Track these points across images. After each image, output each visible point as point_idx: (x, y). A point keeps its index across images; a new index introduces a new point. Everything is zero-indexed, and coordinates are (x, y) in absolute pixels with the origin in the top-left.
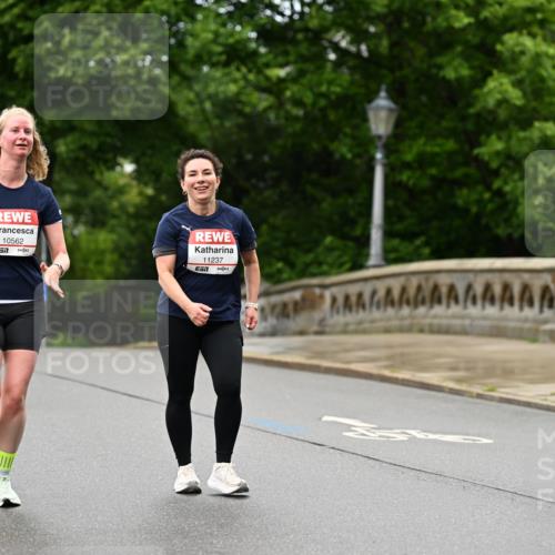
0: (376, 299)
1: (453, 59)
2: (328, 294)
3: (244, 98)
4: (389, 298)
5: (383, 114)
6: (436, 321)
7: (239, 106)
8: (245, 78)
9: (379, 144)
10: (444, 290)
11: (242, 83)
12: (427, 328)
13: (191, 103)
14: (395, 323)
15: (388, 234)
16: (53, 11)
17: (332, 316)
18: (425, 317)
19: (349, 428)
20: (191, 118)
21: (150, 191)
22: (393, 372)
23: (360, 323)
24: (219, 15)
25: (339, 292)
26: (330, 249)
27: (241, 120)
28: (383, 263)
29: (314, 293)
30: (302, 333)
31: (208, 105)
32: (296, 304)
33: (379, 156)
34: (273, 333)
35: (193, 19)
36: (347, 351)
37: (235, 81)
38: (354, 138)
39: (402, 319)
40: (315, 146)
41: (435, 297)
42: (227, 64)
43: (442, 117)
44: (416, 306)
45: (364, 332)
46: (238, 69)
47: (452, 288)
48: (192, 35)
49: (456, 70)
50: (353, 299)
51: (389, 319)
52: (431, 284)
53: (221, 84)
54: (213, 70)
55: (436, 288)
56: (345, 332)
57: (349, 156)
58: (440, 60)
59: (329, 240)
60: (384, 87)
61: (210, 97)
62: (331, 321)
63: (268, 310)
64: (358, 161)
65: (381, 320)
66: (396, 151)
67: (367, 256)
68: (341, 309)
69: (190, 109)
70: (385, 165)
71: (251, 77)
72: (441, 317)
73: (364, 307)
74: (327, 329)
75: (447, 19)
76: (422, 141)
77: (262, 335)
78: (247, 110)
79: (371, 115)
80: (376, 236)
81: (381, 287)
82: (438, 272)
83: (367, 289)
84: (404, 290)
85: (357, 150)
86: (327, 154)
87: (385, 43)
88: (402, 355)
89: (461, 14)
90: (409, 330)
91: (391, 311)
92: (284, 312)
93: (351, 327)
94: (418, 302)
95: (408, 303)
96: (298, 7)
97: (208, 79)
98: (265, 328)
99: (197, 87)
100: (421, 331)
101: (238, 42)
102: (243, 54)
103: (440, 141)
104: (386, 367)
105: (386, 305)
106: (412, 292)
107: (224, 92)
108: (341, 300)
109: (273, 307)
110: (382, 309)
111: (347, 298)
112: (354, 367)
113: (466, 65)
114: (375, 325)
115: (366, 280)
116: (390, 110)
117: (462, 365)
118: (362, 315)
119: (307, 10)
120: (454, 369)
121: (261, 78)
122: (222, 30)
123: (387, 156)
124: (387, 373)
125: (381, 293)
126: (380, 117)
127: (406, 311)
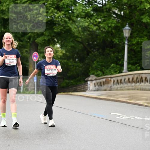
0: (125, 81)
1: (146, 17)
2: (112, 80)
3: (89, 27)
4: (129, 81)
5: (127, 31)
6: (142, 87)
7: (88, 29)
8: (90, 21)
9: (126, 39)
10: (144, 79)
11: (89, 23)
12: (139, 89)
13: (76, 28)
14: (131, 87)
15: (129, 63)
16: (38, 3)
17: (113, 86)
18: (139, 86)
19: (118, 116)
20: (76, 32)
21: (64, 52)
22: (130, 101)
23: (121, 87)
24: (83, 4)
25: (115, 79)
26: (113, 68)
27: (89, 33)
28: (127, 71)
29: (109, 80)
30: (105, 90)
31: (80, 29)
32: (104, 82)
33: (126, 42)
34: (98, 90)
35: (76, 5)
36: (117, 95)
37: (87, 22)
38: (119, 38)
39: (133, 86)
40: (109, 39)
41: (141, 81)
42: (85, 18)
43: (144, 31)
44: (136, 83)
45: (122, 90)
46: (88, 19)
47: (146, 78)
48: (76, 10)
49: (146, 20)
50: (119, 81)
51: (129, 87)
52: (140, 77)
53: (83, 23)
54: (81, 19)
55: (142, 78)
56: (117, 90)
57: (118, 43)
58: (142, 17)
59: (112, 65)
60: (127, 24)
61: (80, 26)
62: (113, 87)
63: (96, 84)
64: (120, 44)
65: (127, 87)
66: (131, 41)
67: (123, 69)
68: (116, 84)
69: (75, 30)
70: (128, 45)
71: (91, 21)
72: (143, 86)
73: (122, 83)
74: (112, 89)
75: (144, 6)
76: (138, 38)
77: (95, 91)
78: (91, 30)
79: (124, 31)
80: (125, 64)
81: (127, 78)
82: (142, 74)
83: (123, 78)
84: (133, 78)
85: (120, 41)
86: (112, 42)
87: (128, 12)
88: (133, 96)
89: (148, 4)
90: (134, 89)
91: (129, 84)
92: (100, 84)
93: (119, 89)
94: (137, 82)
95: (134, 82)
96: (104, 2)
97: (80, 21)
98: (95, 89)
99: (77, 24)
100: (138, 90)
101: (88, 12)
102: (89, 15)
103: (142, 38)
104: (128, 99)
105: (128, 83)
106: (135, 79)
107: (84, 25)
108: (116, 81)
109: (98, 83)
110: (127, 84)
111: (118, 81)
112: (119, 99)
113: (149, 18)
114: (125, 88)
115: (123, 76)
116: (129, 30)
117: (149, 99)
118: (122, 85)
119: (106, 3)
120: (147, 100)
121: (94, 21)
122: (84, 8)
123: (128, 42)
124: (128, 101)
125: (127, 80)
126: (127, 32)
127: (133, 84)
